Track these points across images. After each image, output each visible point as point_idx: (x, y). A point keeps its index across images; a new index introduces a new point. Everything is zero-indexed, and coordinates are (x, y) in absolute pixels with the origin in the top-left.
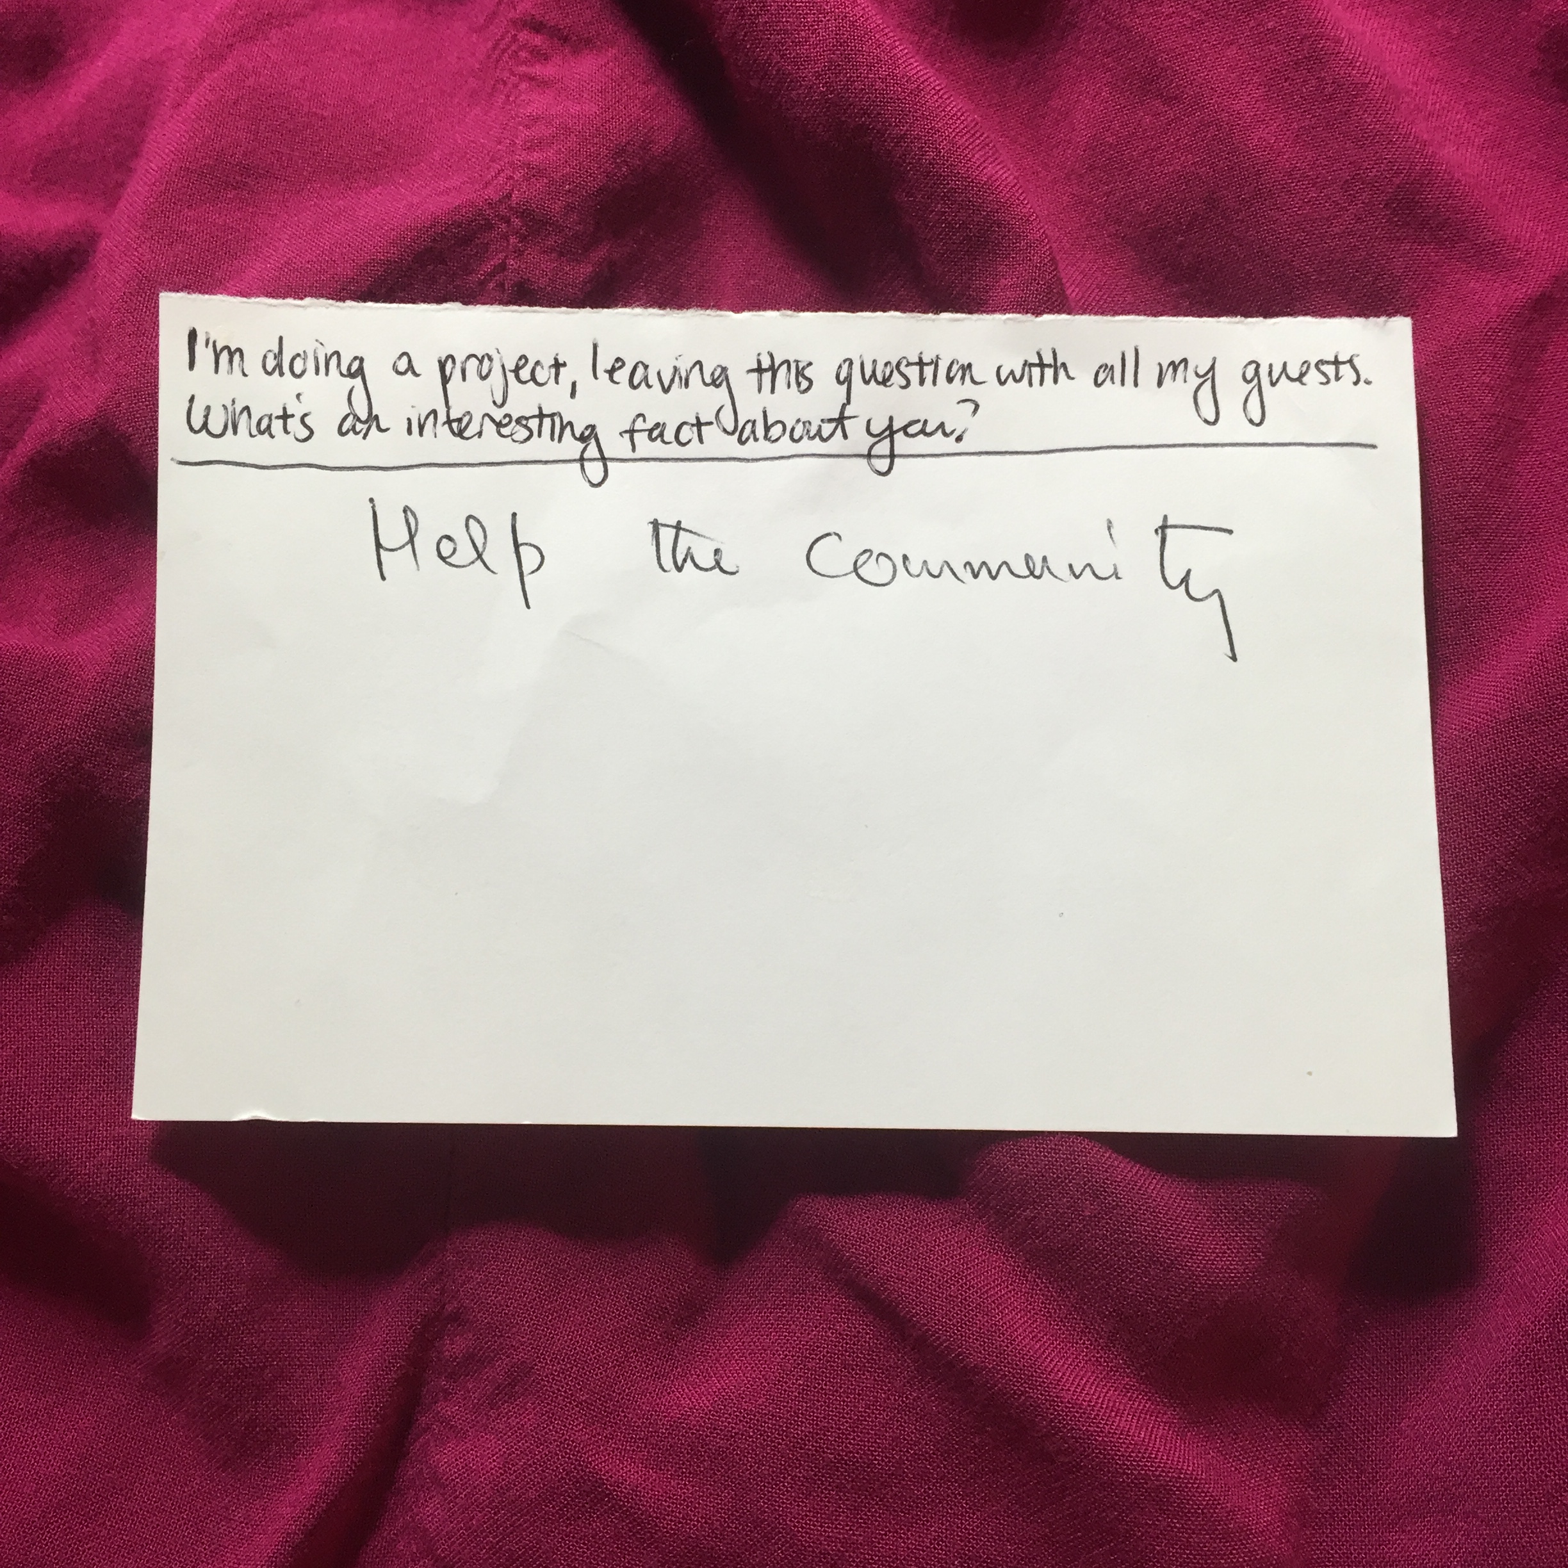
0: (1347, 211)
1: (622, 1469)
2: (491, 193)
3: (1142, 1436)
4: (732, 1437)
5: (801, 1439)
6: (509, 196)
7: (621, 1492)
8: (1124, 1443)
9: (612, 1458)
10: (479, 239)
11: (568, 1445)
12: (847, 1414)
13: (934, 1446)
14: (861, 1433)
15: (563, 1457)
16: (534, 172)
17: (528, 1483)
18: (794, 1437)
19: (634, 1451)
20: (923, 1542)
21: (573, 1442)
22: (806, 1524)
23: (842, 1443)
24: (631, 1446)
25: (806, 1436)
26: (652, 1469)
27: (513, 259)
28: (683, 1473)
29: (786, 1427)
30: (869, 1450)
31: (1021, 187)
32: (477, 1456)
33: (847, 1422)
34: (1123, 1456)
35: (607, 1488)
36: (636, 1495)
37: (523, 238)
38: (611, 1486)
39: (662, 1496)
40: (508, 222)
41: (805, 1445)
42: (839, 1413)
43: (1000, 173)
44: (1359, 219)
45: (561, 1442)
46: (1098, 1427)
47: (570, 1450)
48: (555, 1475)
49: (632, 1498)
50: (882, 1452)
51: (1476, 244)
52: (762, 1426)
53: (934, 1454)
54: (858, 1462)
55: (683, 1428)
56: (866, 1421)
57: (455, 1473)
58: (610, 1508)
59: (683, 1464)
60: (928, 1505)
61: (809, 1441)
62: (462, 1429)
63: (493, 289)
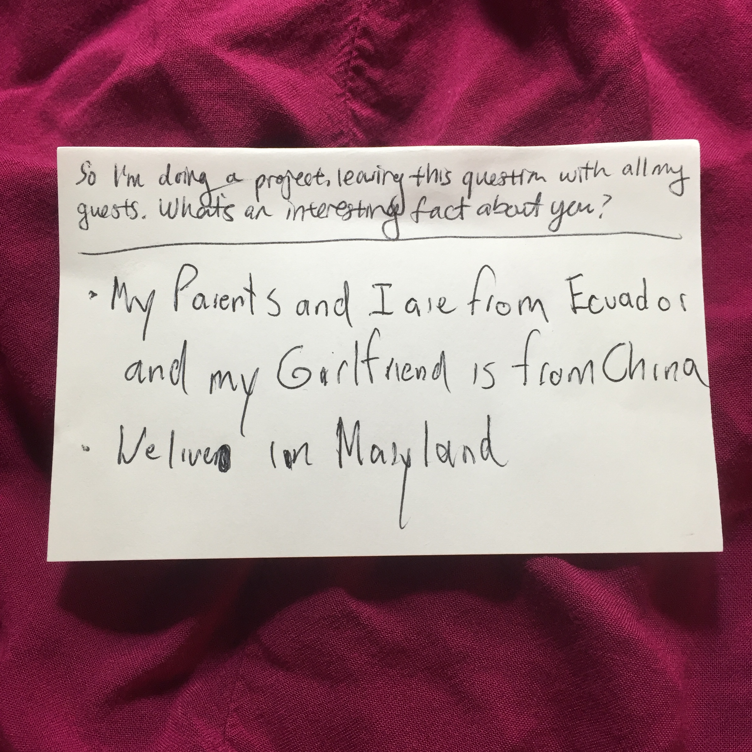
3: (619, 616)
8: (610, 618)
22: (452, 637)
27: (363, 16)
34: (608, 624)
63: (351, 29)
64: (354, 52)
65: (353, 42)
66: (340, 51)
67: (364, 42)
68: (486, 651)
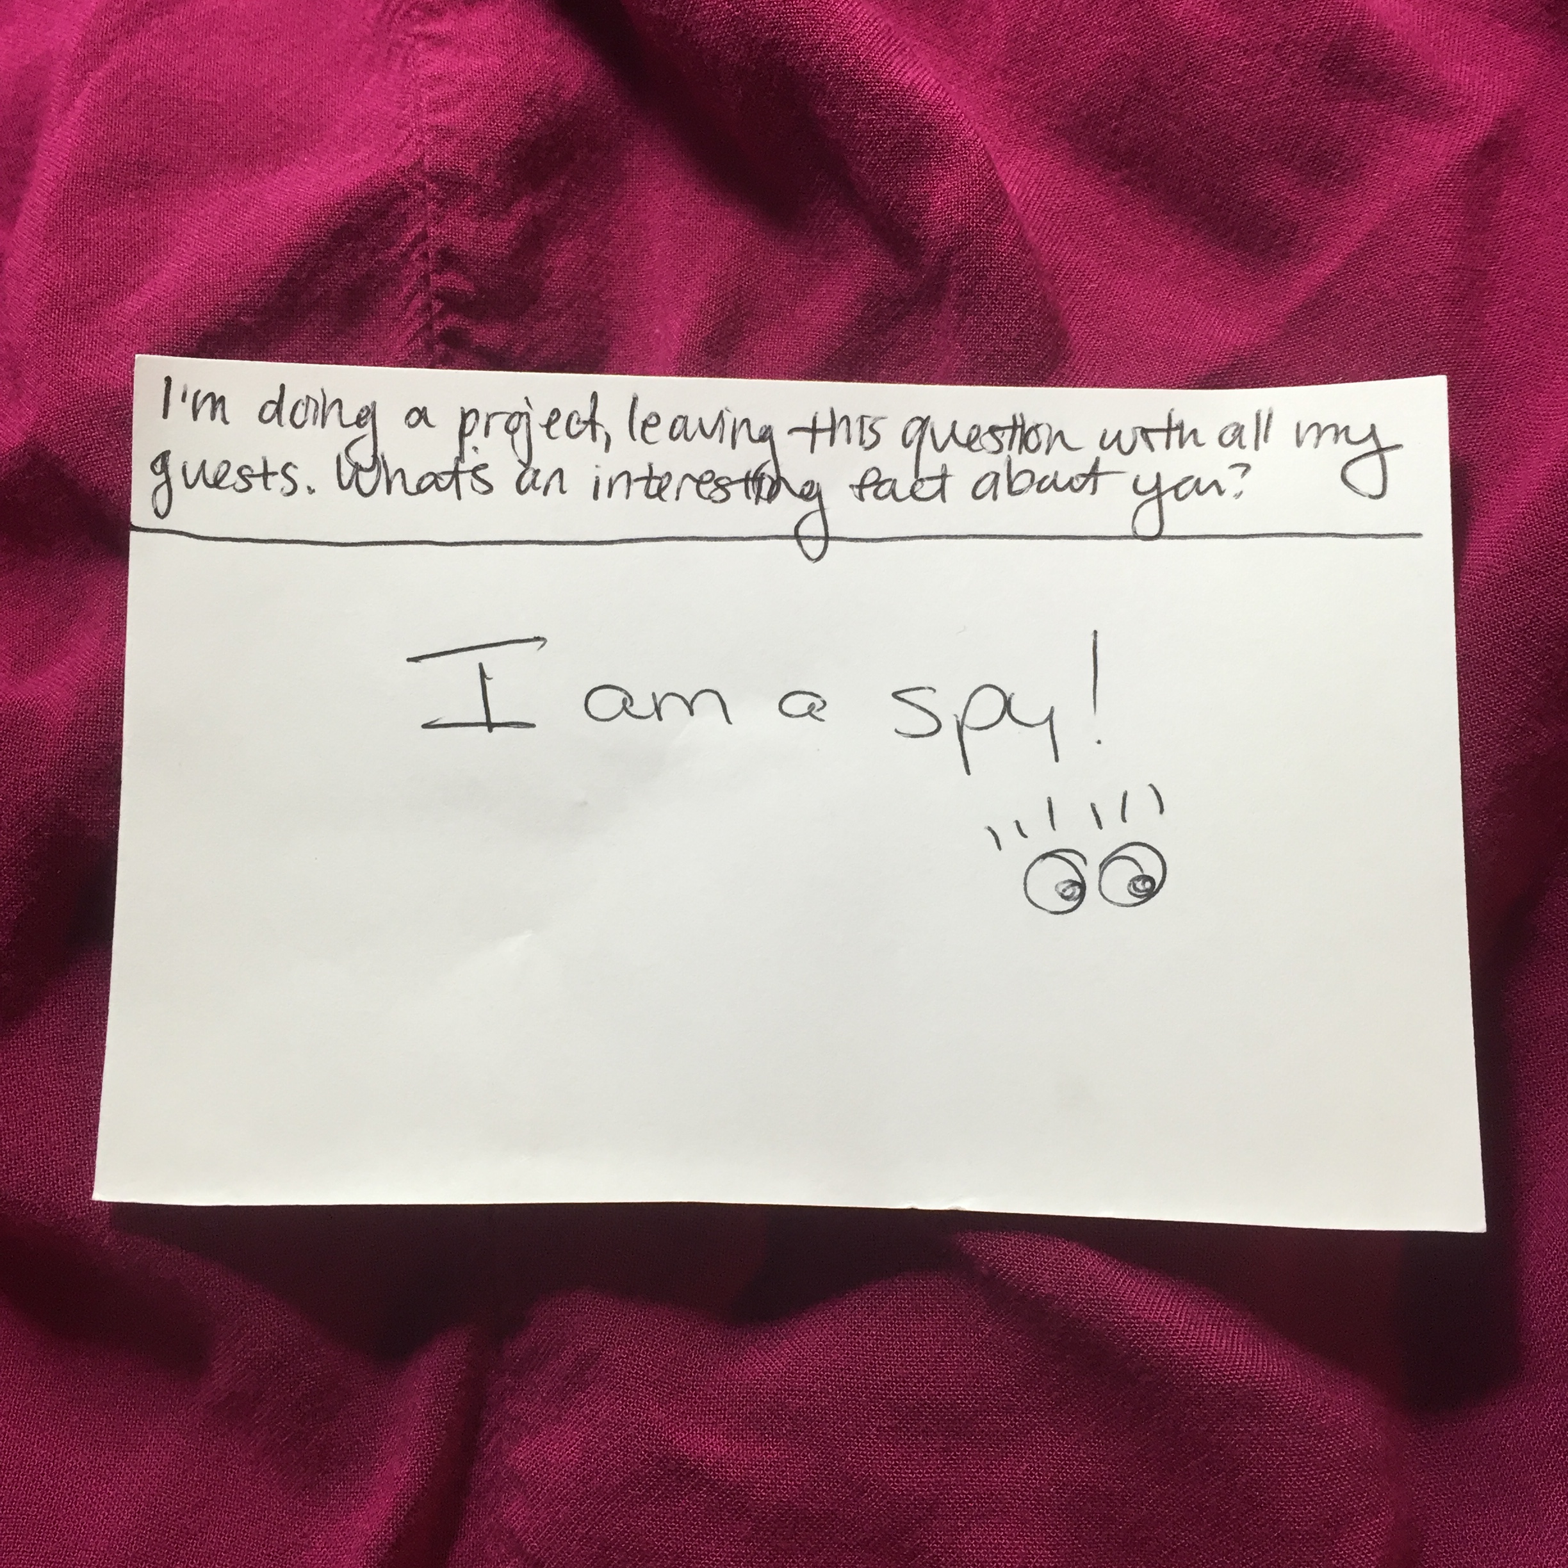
0: (1282, 75)
1: (704, 1443)
2: (401, 160)
3: (1224, 1345)
4: (811, 1396)
5: (881, 1389)
6: (420, 162)
7: (707, 1466)
8: (1206, 1355)
9: (692, 1433)
10: (396, 209)
11: (647, 1426)
12: (924, 1357)
13: (1015, 1377)
14: (940, 1374)
15: (643, 1439)
16: (444, 134)
17: (611, 1470)
18: (873, 1388)
19: (713, 1423)
20: (1016, 1474)
21: (651, 1423)
22: (896, 1472)
23: (923, 1386)
24: (710, 1419)
25: (885, 1385)
26: (734, 1438)
27: (434, 226)
28: (765, 1438)
29: (865, 1379)
30: (950, 1390)
31: (943, 89)
32: (554, 1450)
33: (925, 1366)
34: (1207, 1368)
35: (691, 1464)
36: (722, 1467)
37: (441, 203)
38: (694, 1461)
39: (747, 1464)
40: (424, 188)
41: (886, 1394)
42: (916, 1358)
43: (921, 77)
44: (1294, 83)
45: (638, 1424)
46: (1178, 1343)
47: (649, 1431)
48: (638, 1459)
49: (718, 1471)
50: (964, 1390)
51: (1415, 95)
52: (839, 1381)
53: (1016, 1385)
54: (941, 1404)
55: (760, 1393)
56: (943, 1361)
57: (533, 1469)
58: (697, 1484)
59: (765, 1429)
60: (1017, 1436)
61: (889, 1390)
62: (534, 1424)
63: (416, 260)
64: (435, 304)
65: (428, 284)
66: (405, 309)
67: (451, 280)
68: (972, 1481)
